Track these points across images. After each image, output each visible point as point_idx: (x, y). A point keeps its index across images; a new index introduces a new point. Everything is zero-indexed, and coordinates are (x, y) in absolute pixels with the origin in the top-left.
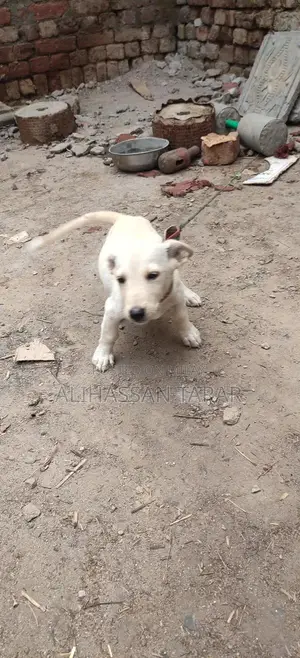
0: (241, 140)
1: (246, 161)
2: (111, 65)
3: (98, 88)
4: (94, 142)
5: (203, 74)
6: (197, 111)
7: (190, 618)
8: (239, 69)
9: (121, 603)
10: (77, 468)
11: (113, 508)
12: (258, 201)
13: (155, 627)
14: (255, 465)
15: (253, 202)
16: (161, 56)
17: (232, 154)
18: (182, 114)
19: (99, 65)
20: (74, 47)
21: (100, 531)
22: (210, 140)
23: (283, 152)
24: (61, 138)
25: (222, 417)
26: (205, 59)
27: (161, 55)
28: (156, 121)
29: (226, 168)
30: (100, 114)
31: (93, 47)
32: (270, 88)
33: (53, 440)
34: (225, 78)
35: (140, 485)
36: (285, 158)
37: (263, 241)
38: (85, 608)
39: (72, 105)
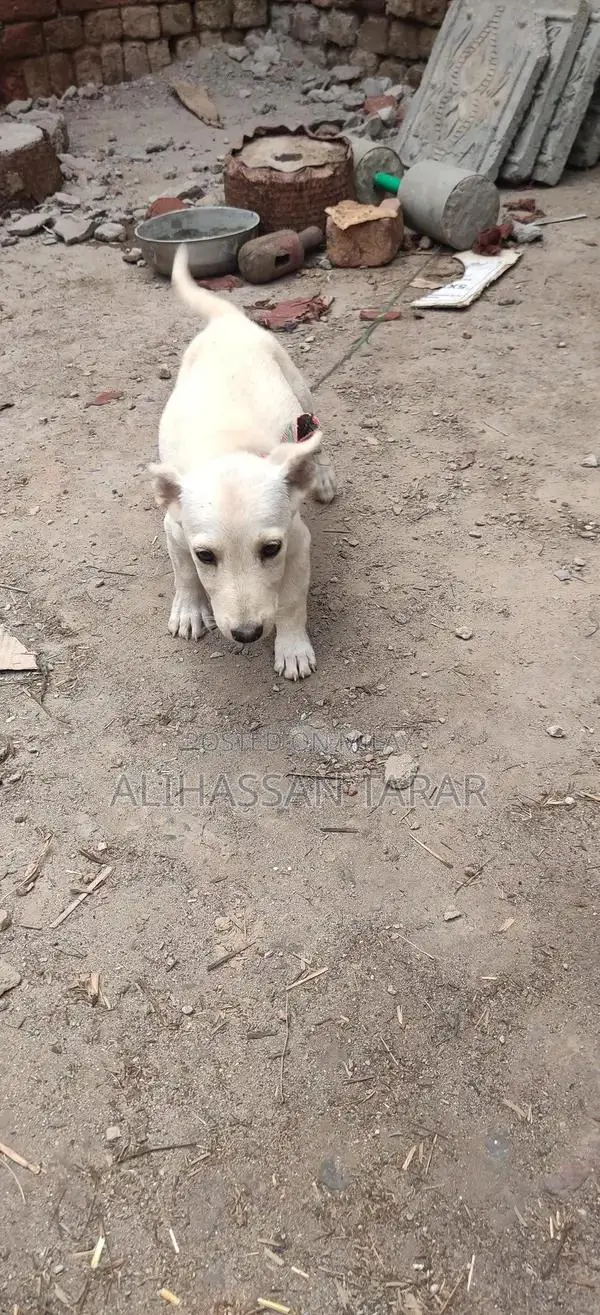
0: (406, 216)
1: (415, 261)
2: (132, 49)
3: (107, 98)
4: (103, 214)
5: (324, 76)
6: (317, 151)
7: (328, 1165)
8: (398, 67)
9: (193, 1145)
10: (94, 884)
11: (170, 962)
12: (443, 341)
13: (262, 1188)
14: (450, 867)
15: (433, 344)
16: (236, 35)
17: (389, 244)
18: (285, 158)
19: (106, 49)
20: (54, 9)
21: (145, 1008)
22: (345, 215)
23: (491, 242)
24: (30, 203)
25: (382, 774)
26: (329, 45)
27: (236, 33)
28: (231, 172)
29: (377, 274)
30: (112, 153)
31: (95, 10)
32: (463, 111)
33: (41, 831)
34: (369, 83)
35: (223, 915)
36: (495, 254)
37: (454, 425)
38: (120, 1161)
39: (51, 132)
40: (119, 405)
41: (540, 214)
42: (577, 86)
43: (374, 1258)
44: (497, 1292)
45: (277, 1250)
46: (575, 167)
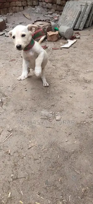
0: (59, 34)
1: (61, 40)
2: (17, 8)
3: (13, 15)
5: (47, 13)
6: (46, 24)
7: (47, 181)
8: (59, 12)
9: (25, 178)
10: (10, 136)
11: (22, 148)
12: (65, 53)
13: (36, 184)
14: (66, 133)
15: (63, 53)
17: (57, 38)
18: (41, 25)
19: (13, 8)
20: (5, 1)
21: (18, 155)
22: (50, 33)
23: (72, 38)
24: (1, 30)
25: (56, 119)
26: (48, 8)
27: (33, 6)
29: (55, 42)
30: (14, 23)
31: (12, 2)
32: (68, 19)
33: (1, 127)
34: (54, 14)
35: (30, 140)
36: (73, 40)
37: (67, 65)
38: (13, 180)
39: (5, 20)
40: (15, 61)
41: (80, 34)
42: (85, 15)
43: (54, 196)
44: (74, 201)
45: (38, 194)
46: (85, 28)
